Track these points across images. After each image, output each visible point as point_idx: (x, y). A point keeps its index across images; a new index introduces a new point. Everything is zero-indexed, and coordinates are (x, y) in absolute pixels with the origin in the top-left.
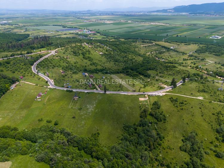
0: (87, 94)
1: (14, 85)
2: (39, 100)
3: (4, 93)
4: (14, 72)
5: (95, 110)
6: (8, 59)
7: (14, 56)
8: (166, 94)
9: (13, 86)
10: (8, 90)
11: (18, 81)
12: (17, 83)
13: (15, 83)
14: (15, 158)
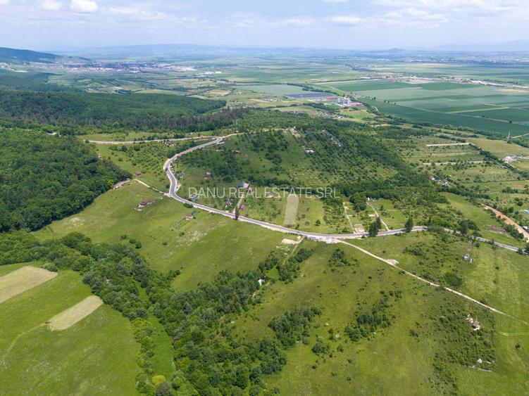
0: (210, 215)
1: (122, 183)
2: (139, 210)
3: (103, 192)
4: (135, 165)
5: (201, 240)
6: (140, 143)
7: (153, 139)
8: (338, 243)
9: (120, 184)
10: (110, 188)
11: (131, 178)
12: (128, 181)
13: (126, 180)
14: (65, 271)
